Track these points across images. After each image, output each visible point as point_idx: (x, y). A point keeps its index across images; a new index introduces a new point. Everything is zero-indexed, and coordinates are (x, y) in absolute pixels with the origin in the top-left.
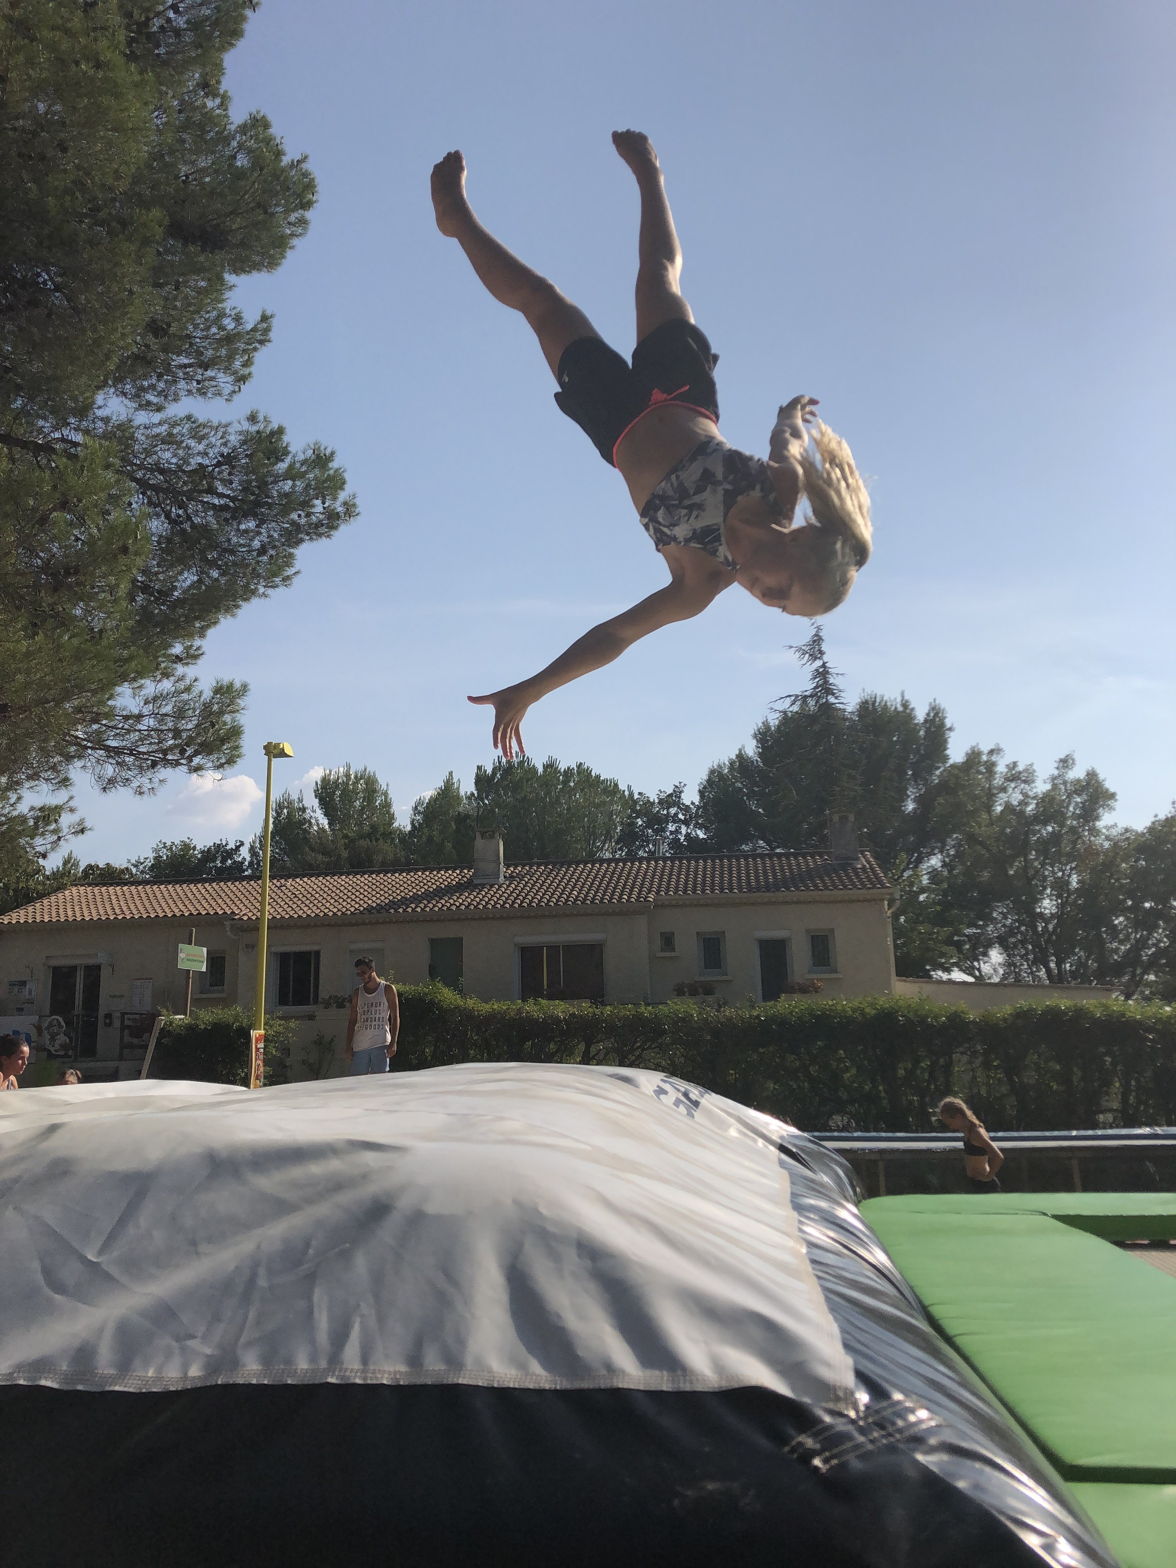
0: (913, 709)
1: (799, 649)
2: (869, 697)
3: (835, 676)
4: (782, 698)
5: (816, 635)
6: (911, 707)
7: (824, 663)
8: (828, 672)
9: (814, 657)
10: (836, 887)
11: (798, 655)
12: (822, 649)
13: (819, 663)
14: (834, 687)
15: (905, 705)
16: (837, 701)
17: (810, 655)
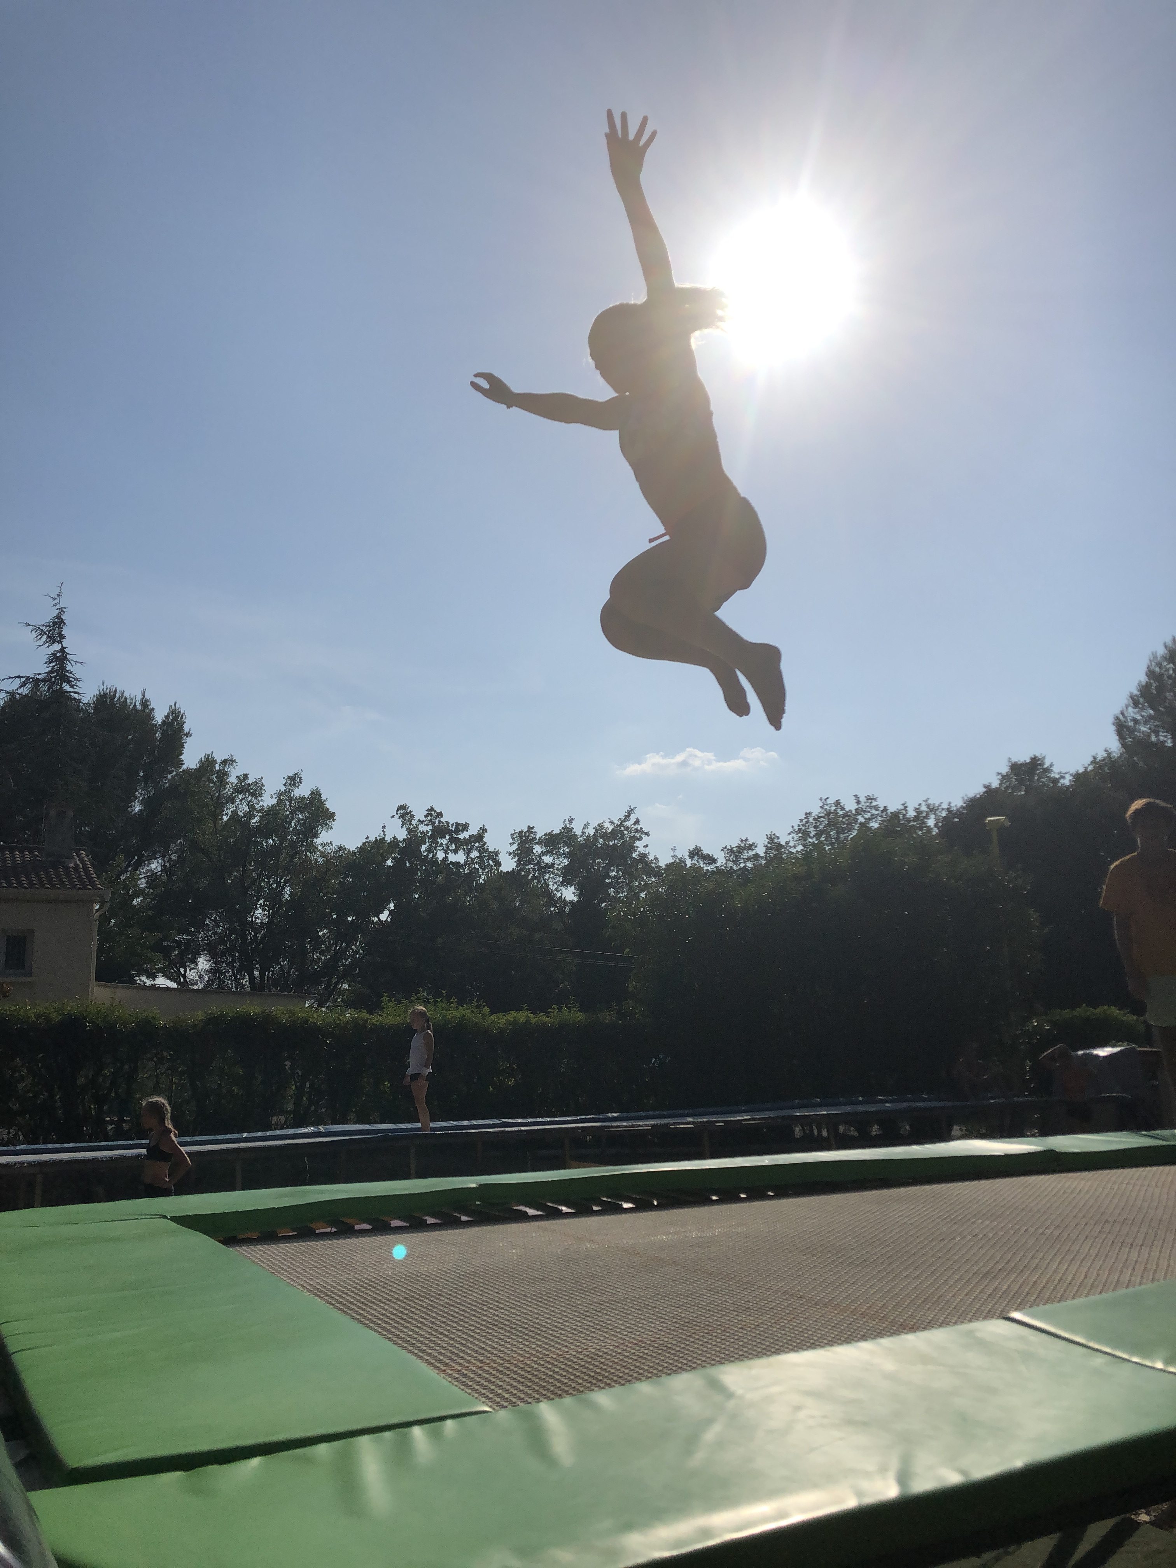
0: (153, 709)
1: (37, 629)
2: (108, 690)
3: (73, 663)
4: (10, 678)
5: (57, 617)
6: (151, 707)
7: (63, 649)
8: (66, 657)
9: (52, 640)
10: (42, 885)
11: (34, 634)
12: (63, 633)
13: (57, 647)
14: (71, 676)
15: (145, 703)
16: (72, 690)
17: (48, 637)
